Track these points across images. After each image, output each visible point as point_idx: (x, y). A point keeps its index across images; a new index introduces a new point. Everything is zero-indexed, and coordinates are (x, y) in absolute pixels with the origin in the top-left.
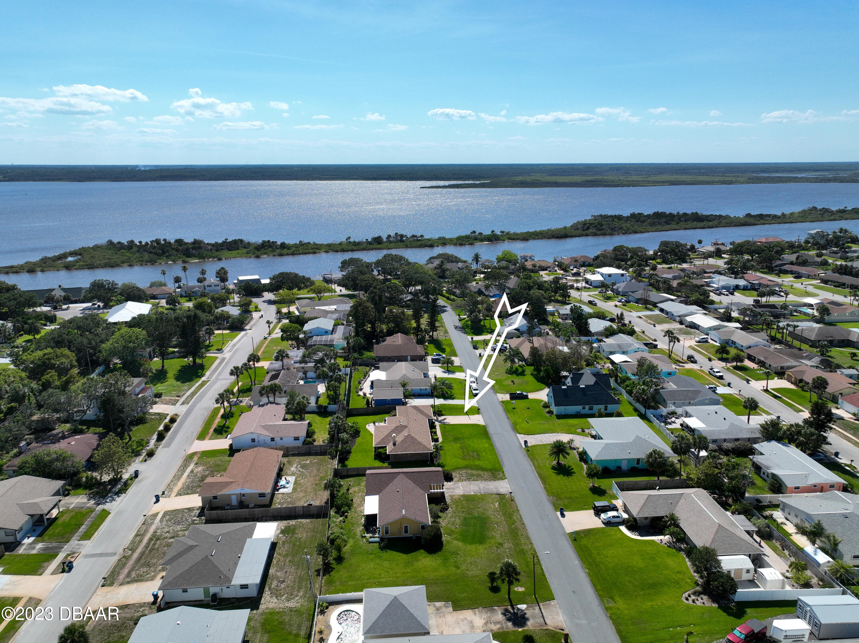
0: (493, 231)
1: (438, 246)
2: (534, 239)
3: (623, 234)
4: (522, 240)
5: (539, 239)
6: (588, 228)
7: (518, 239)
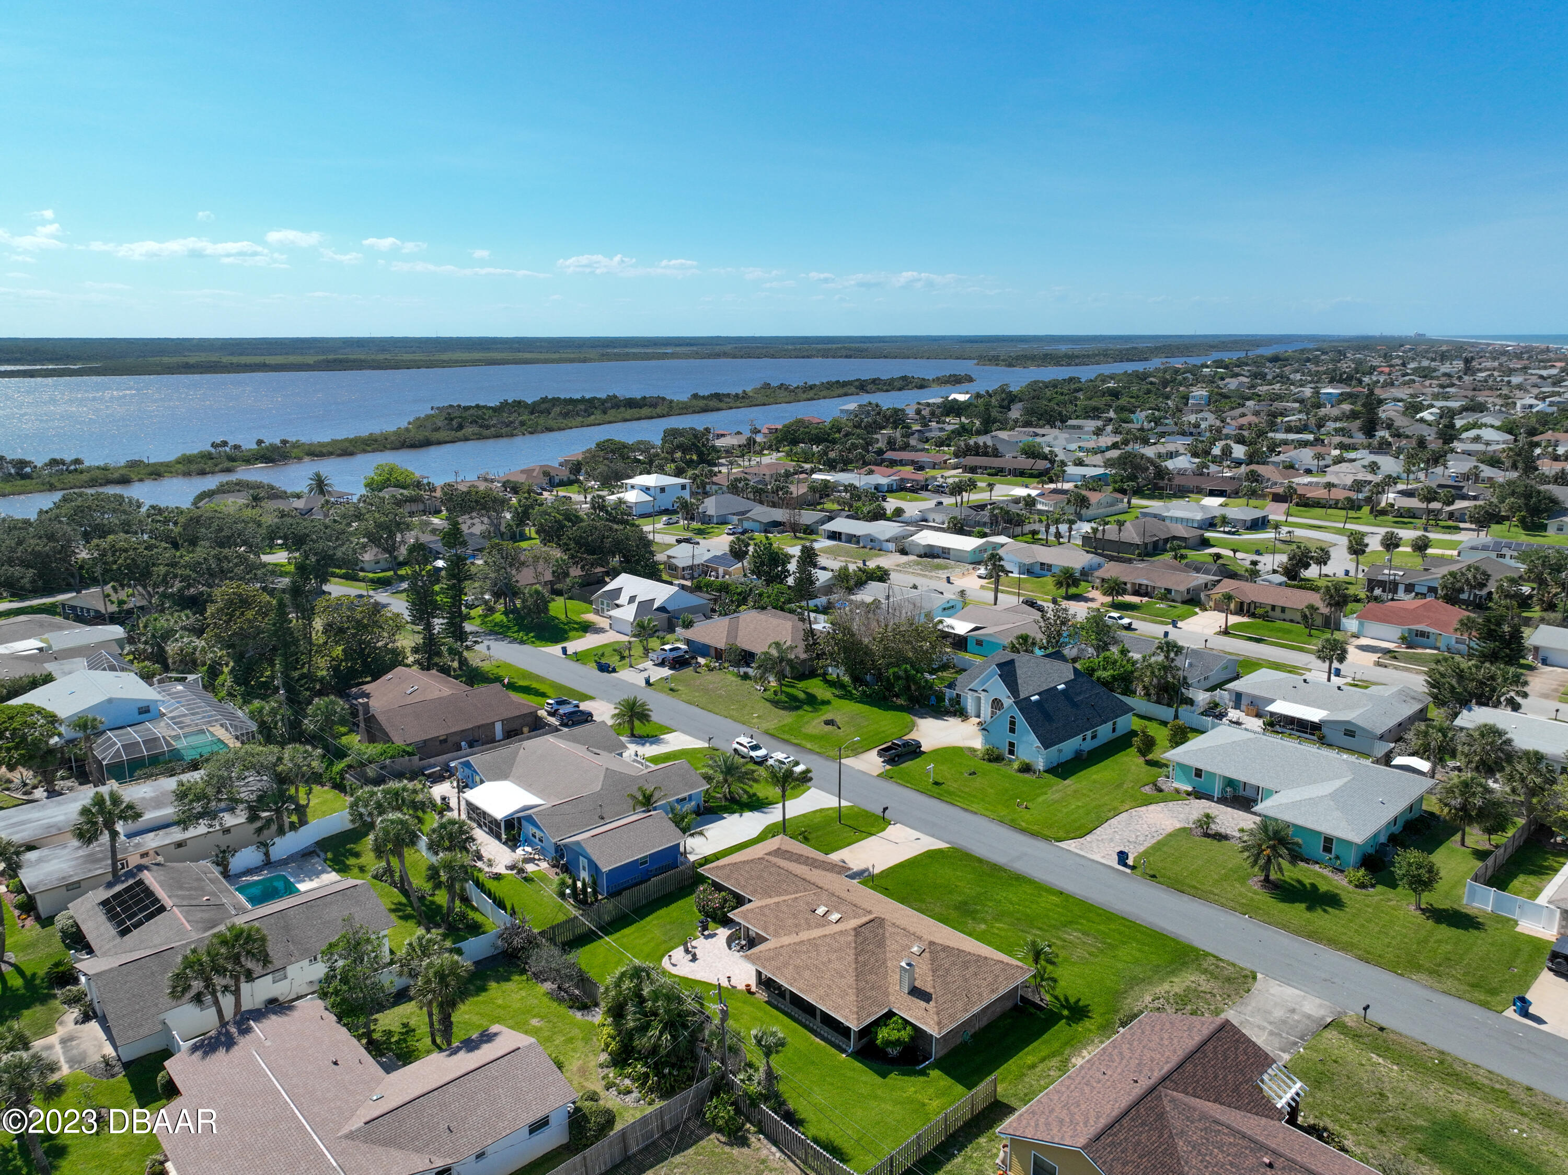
0: (260, 442)
1: (141, 480)
2: (365, 451)
3: (531, 433)
4: (340, 455)
5: (374, 451)
6: (460, 427)
7: (330, 454)
